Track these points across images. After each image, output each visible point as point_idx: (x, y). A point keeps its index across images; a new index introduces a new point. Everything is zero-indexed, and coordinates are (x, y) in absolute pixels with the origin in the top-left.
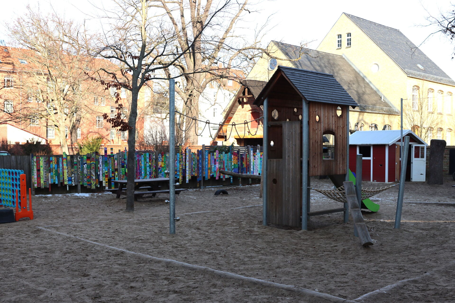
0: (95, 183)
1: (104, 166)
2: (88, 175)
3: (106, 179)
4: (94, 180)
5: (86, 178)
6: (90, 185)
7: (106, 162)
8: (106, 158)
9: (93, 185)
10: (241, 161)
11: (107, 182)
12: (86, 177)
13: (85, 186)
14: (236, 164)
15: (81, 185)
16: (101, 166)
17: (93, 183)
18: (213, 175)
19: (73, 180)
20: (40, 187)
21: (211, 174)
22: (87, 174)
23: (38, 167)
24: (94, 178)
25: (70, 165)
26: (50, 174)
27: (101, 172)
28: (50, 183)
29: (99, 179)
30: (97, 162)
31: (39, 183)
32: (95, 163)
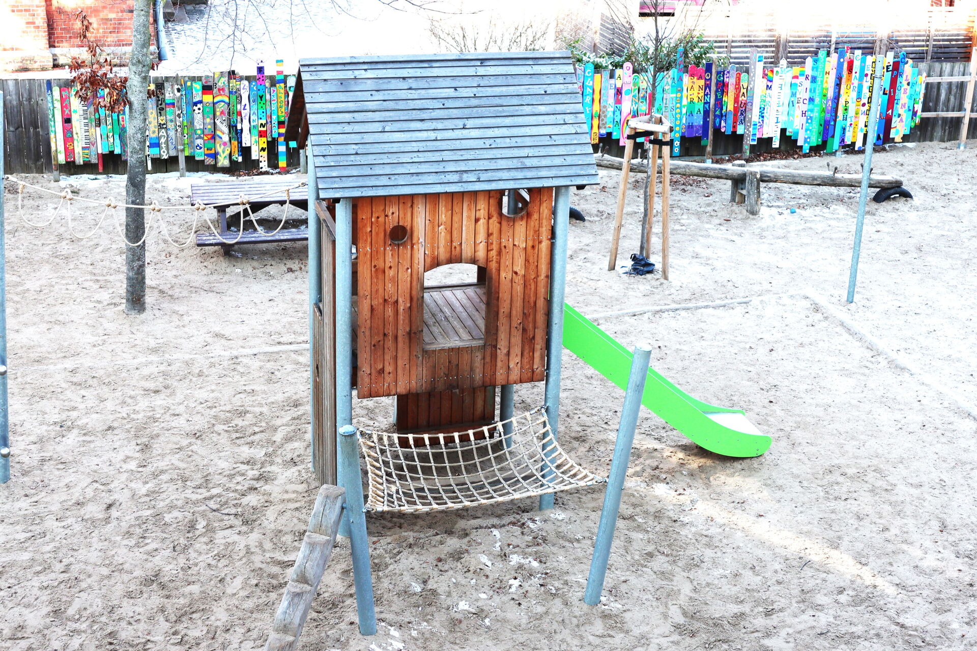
0: (227, 152)
1: (255, 107)
2: (206, 132)
3: (261, 142)
4: (225, 144)
5: (202, 138)
6: (215, 156)
7: (261, 97)
8: (259, 87)
9: (223, 156)
10: (717, 91)
11: (263, 149)
12: (200, 137)
13: (197, 158)
14: (696, 100)
15: (186, 157)
16: (247, 107)
17: (223, 152)
18: (609, 134)
19: (163, 145)
20: (74, 162)
21: (603, 131)
22: (204, 128)
23: (67, 112)
24: (226, 138)
25: (155, 107)
26: (98, 129)
27: (246, 121)
28: (100, 152)
29: (240, 143)
30: (233, 97)
31: (69, 152)
32: (227, 100)
